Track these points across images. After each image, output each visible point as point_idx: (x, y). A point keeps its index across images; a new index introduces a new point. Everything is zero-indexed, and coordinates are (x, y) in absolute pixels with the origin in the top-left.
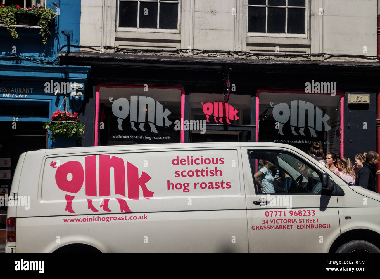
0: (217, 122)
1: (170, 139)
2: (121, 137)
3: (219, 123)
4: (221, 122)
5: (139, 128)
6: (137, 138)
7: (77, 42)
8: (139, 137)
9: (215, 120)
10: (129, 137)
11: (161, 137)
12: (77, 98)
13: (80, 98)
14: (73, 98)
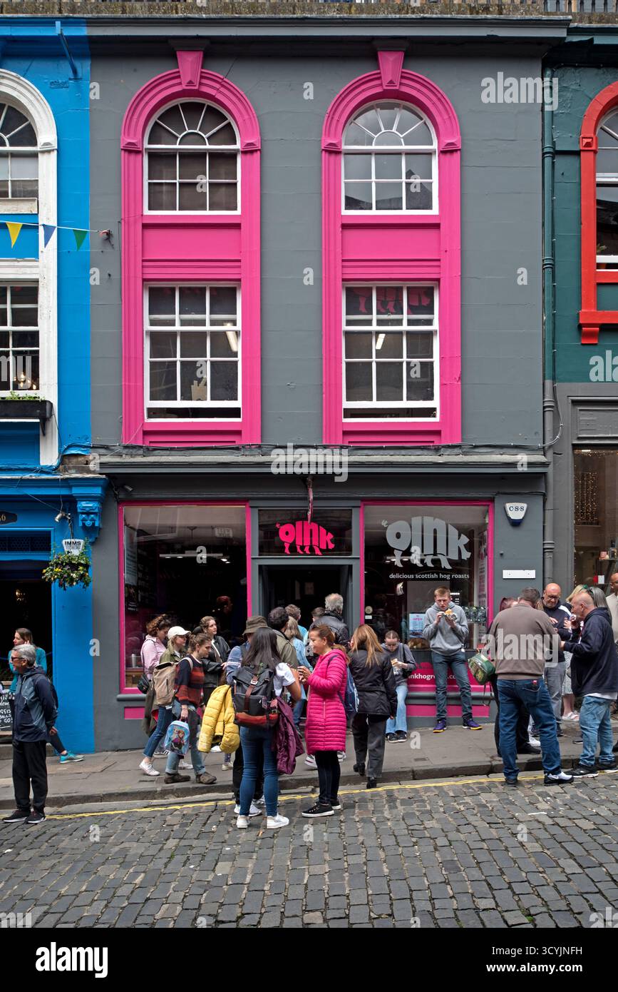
12: (88, 523)
13: (94, 524)
14: (84, 524)
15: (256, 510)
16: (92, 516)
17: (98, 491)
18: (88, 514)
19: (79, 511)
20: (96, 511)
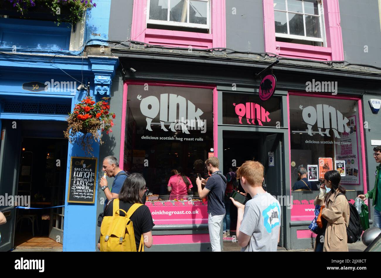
0: (250, 123)
1: (203, 140)
2: (150, 138)
3: (252, 124)
4: (253, 123)
5: (169, 128)
6: (167, 139)
7: (106, 37)
8: (169, 139)
9: (248, 122)
10: (159, 138)
11: (193, 139)
12: (102, 92)
13: (106, 93)
14: (98, 93)
15: (221, 92)
16: (105, 87)
17: (111, 68)
18: (102, 85)
19: (96, 82)
20: (109, 83)
